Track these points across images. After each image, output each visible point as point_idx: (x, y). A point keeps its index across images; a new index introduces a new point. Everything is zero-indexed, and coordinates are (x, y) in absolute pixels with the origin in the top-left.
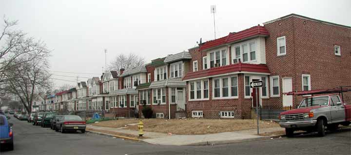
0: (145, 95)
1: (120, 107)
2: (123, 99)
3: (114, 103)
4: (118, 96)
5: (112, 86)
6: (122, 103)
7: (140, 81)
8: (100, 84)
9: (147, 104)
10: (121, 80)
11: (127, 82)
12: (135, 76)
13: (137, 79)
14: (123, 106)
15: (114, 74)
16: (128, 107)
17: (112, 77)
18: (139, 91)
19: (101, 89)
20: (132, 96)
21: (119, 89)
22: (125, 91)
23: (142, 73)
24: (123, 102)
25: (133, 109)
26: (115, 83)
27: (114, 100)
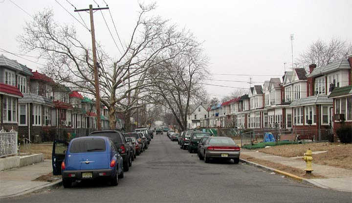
0: (343, 105)
1: (306, 124)
2: (311, 113)
3: (299, 117)
4: (304, 106)
5: (298, 92)
6: (309, 119)
7: (338, 84)
8: (282, 89)
9: (347, 121)
10: (311, 83)
11: (320, 85)
12: (332, 75)
13: (334, 81)
14: (310, 122)
15: (300, 72)
16: (318, 124)
17: (297, 79)
18: (334, 99)
19: (283, 95)
20: (325, 107)
21: (308, 96)
22: (314, 100)
23: (342, 70)
24: (311, 117)
25: (327, 127)
26: (302, 87)
27: (298, 114)
